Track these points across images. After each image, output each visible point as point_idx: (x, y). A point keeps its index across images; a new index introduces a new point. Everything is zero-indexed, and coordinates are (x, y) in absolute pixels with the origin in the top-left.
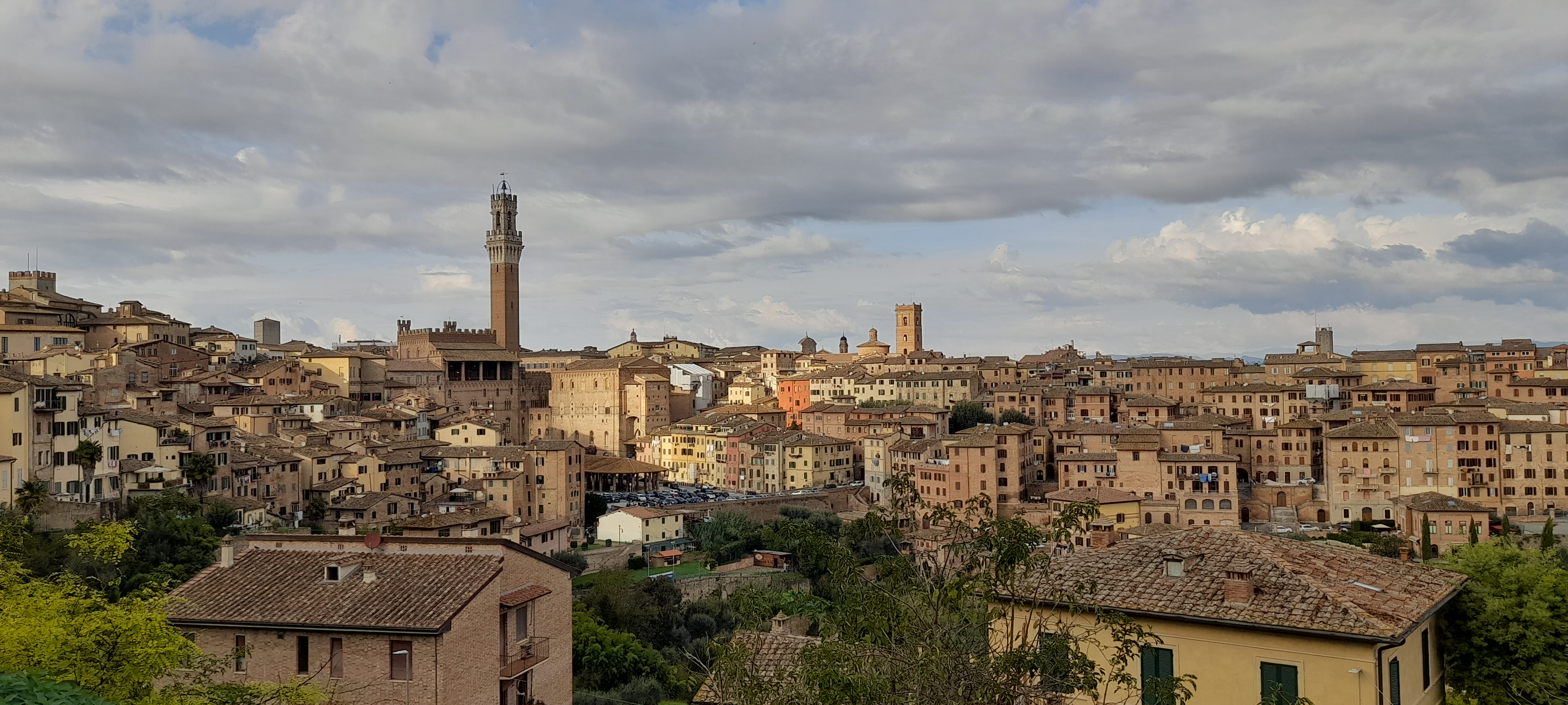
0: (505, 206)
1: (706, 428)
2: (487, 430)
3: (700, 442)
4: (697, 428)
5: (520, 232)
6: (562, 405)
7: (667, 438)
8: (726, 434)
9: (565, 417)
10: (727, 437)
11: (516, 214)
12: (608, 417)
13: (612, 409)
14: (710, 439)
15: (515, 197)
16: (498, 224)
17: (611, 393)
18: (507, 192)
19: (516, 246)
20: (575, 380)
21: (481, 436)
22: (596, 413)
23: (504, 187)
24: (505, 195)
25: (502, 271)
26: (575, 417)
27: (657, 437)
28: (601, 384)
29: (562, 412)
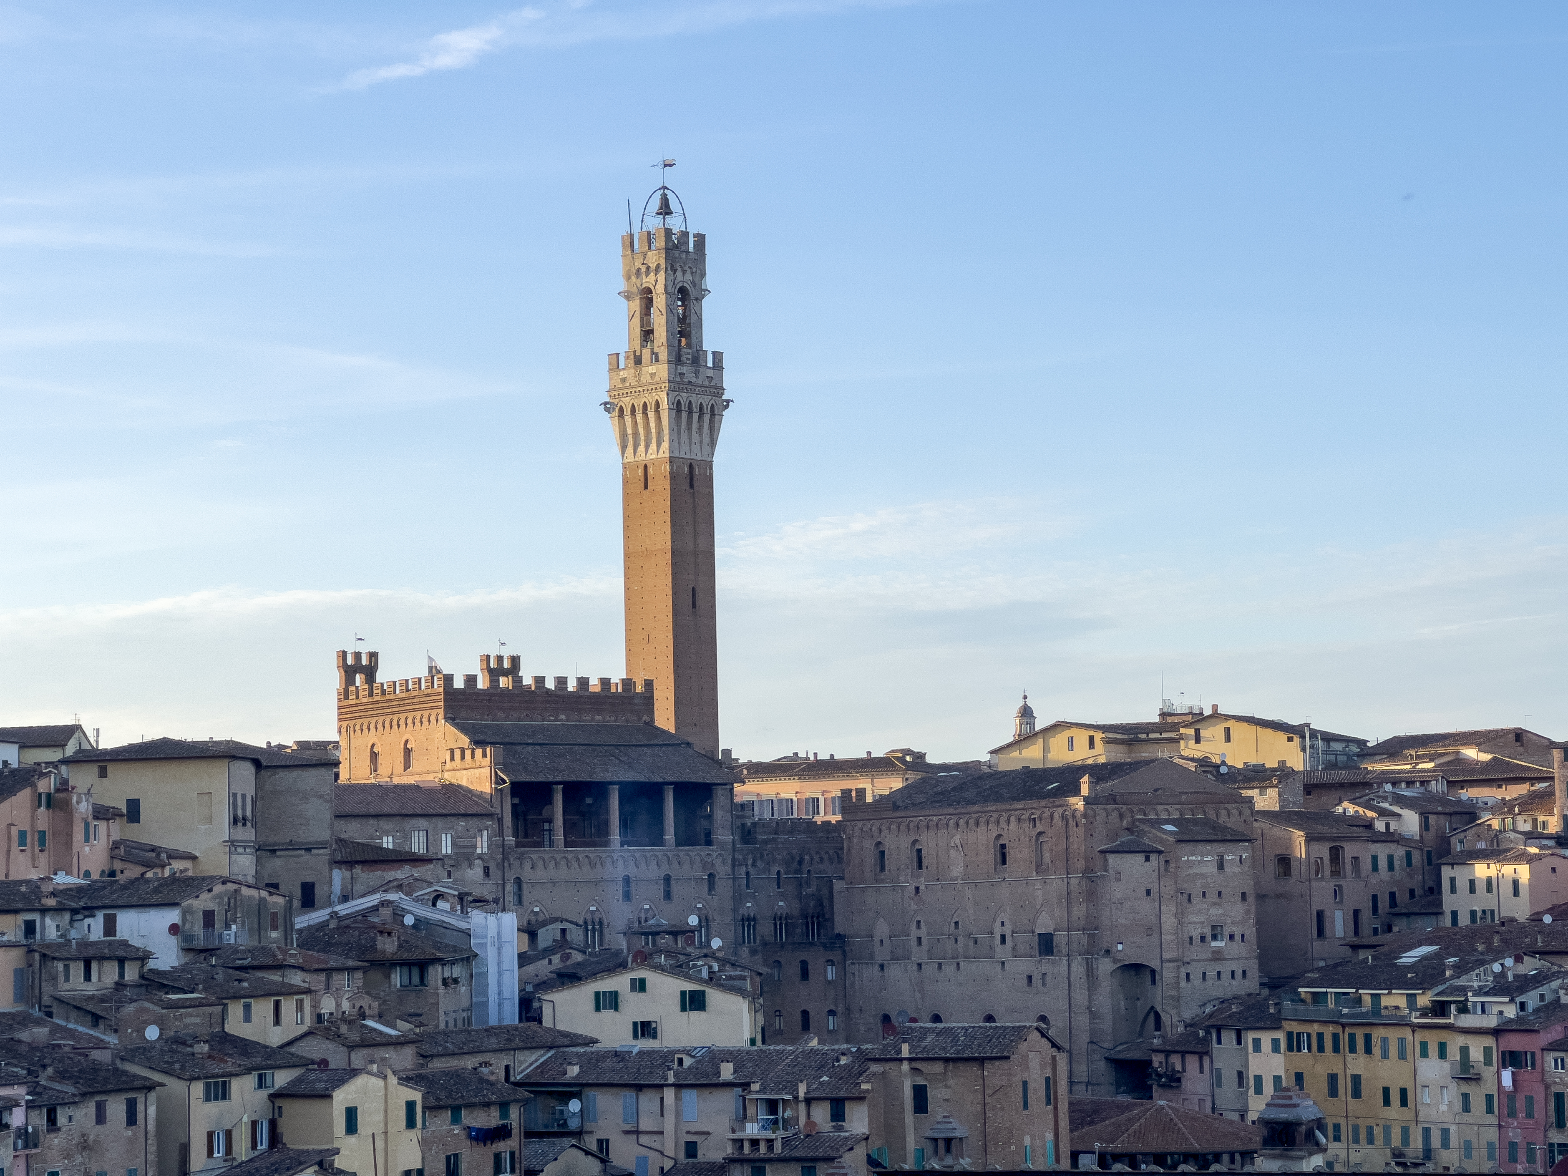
0: (672, 268)
1: (1411, 998)
2: (714, 996)
3: (1393, 1051)
4: (1376, 998)
5: (718, 357)
6: (882, 929)
7: (1266, 1038)
8: (1491, 1022)
9: (894, 971)
10: (1496, 1032)
11: (703, 293)
12: (1047, 965)
13: (1060, 939)
14: (1433, 1039)
15: (701, 240)
16: (647, 334)
17: (1057, 882)
18: (675, 223)
19: (706, 400)
20: (929, 842)
21: (695, 1015)
22: (1002, 952)
23: (665, 210)
24: (668, 232)
25: (662, 486)
26: (930, 969)
27: (1228, 1037)
28: (1020, 854)
29: (881, 954)
